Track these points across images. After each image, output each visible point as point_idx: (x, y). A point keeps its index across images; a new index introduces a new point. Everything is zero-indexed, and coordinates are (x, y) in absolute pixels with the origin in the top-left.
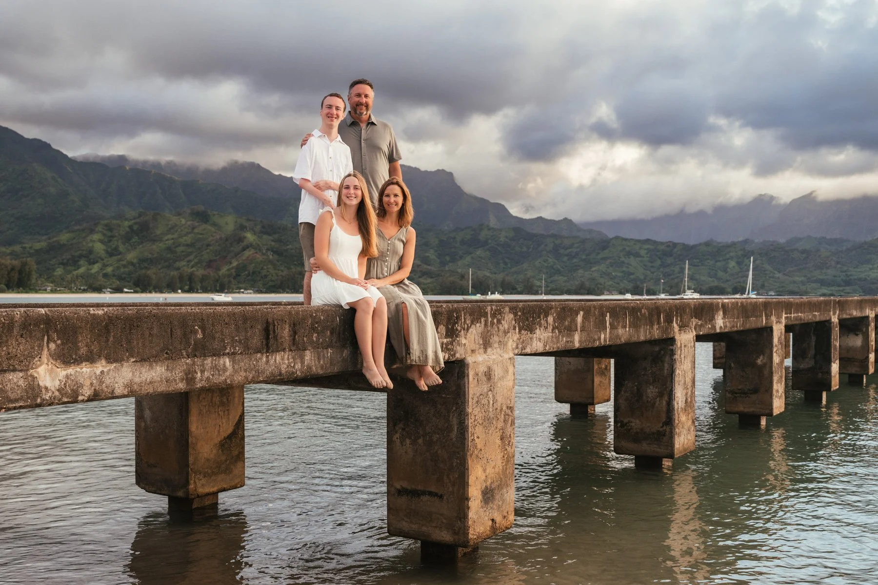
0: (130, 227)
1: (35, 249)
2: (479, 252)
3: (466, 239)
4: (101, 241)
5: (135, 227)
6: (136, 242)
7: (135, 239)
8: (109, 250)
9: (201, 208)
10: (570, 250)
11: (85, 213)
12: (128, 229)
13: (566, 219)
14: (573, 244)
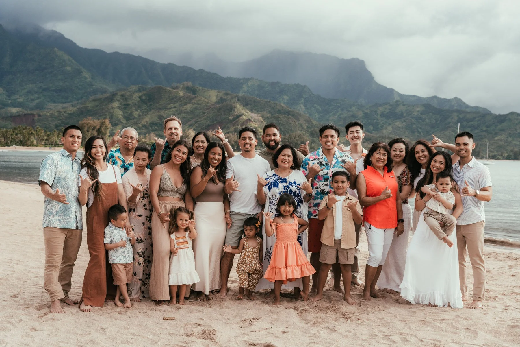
0: (140, 97)
1: (68, 114)
2: (398, 123)
3: (385, 113)
4: (119, 108)
5: (144, 98)
6: (145, 109)
7: (145, 107)
8: (126, 115)
9: (190, 84)
10: (472, 123)
11: (94, 86)
12: (138, 99)
13: (456, 98)
14: (475, 118)
